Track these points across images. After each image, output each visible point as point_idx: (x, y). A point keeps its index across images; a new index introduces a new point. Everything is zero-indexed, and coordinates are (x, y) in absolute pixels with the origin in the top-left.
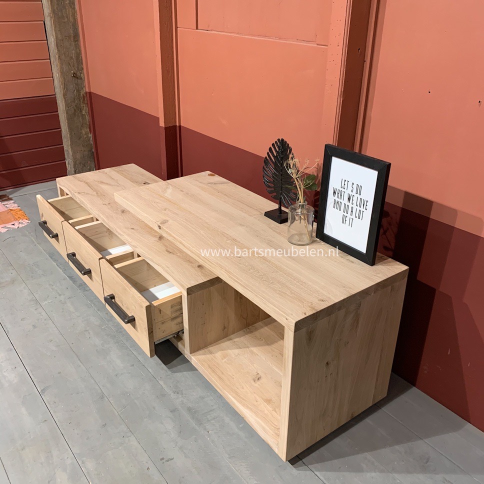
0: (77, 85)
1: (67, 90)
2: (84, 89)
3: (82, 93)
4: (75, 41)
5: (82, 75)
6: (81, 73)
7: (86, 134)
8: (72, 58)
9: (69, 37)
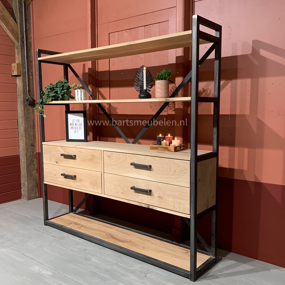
0: (32, 149)
1: (27, 152)
2: (36, 151)
3: (35, 153)
4: (33, 128)
5: (35, 144)
6: (34, 144)
7: (35, 174)
8: (31, 136)
9: (31, 127)
